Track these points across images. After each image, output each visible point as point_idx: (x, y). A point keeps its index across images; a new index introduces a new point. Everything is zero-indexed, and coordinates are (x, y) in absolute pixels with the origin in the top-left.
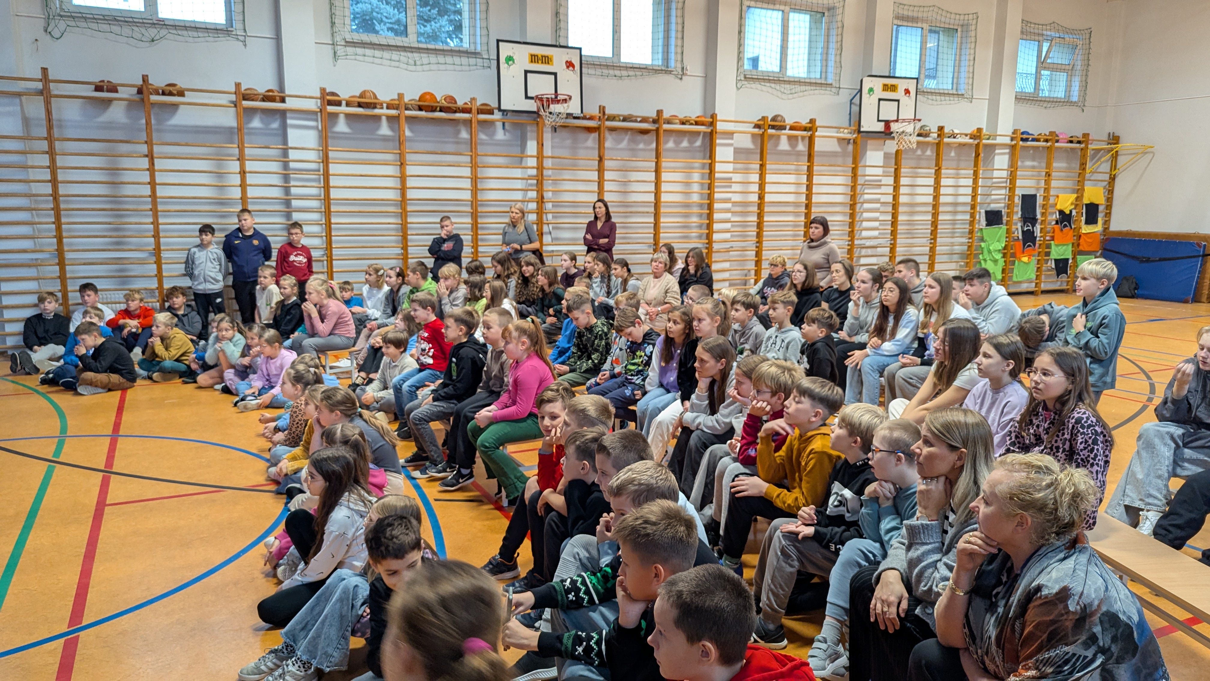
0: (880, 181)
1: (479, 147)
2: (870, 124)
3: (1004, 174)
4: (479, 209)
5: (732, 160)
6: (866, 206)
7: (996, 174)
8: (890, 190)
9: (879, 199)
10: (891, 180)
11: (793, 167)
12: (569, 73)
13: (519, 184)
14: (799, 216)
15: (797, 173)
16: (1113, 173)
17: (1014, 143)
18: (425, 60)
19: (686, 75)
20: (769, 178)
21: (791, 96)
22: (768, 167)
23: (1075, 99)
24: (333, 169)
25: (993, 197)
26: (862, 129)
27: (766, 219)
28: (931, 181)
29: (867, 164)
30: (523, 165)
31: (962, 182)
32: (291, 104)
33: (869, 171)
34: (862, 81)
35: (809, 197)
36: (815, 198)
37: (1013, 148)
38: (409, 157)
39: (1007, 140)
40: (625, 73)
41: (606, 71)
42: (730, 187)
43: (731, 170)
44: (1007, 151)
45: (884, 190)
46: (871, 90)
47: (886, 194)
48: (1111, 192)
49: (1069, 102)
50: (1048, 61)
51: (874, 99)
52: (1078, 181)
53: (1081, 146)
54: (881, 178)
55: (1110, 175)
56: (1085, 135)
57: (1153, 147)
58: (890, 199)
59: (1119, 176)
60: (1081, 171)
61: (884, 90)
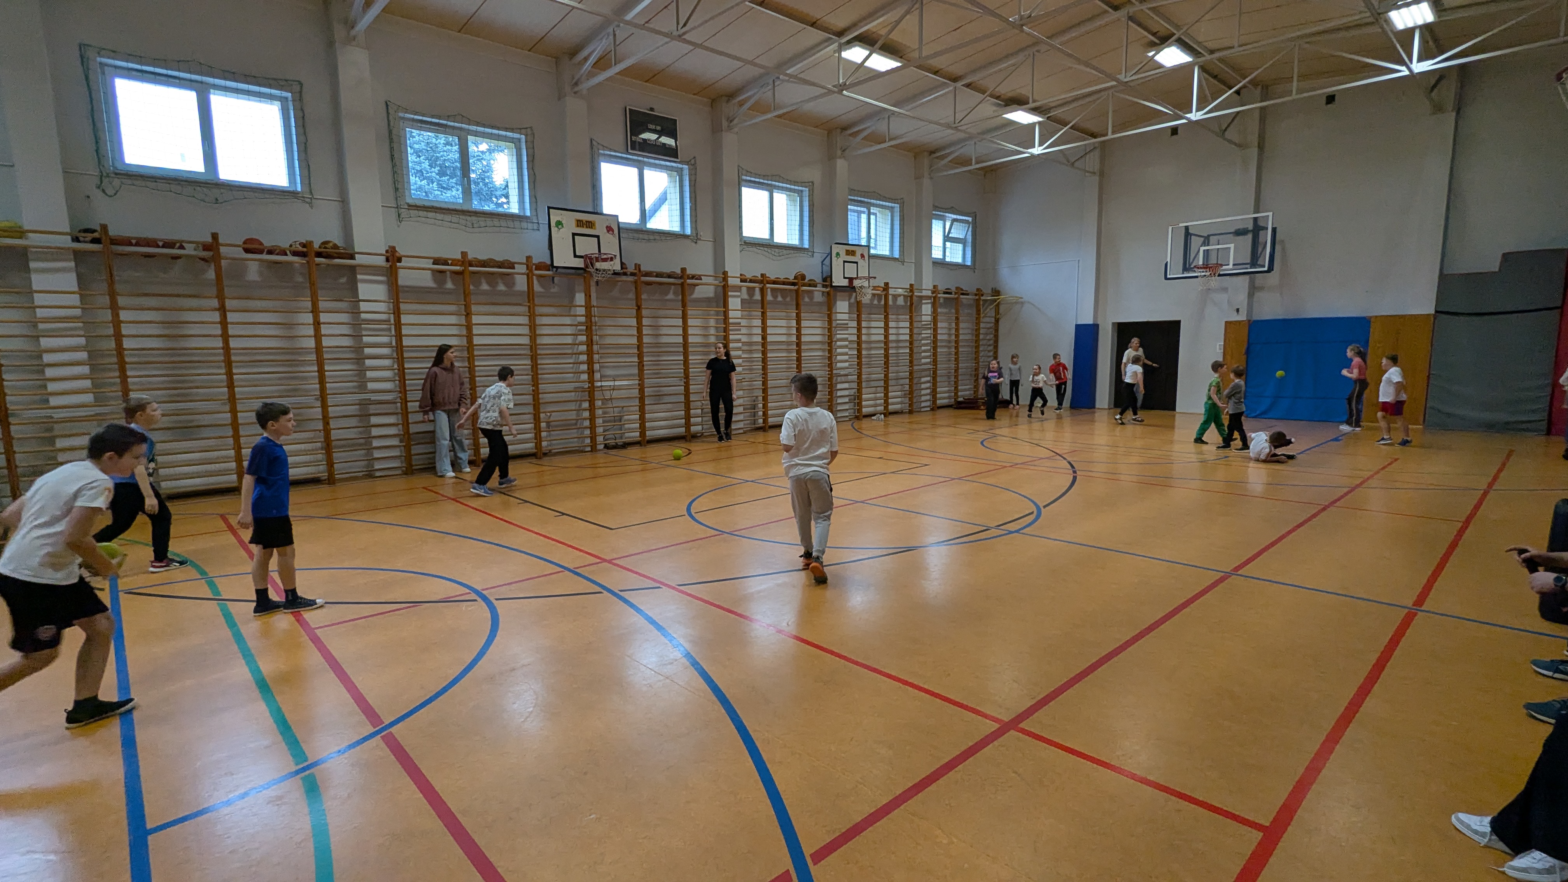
0: (847, 324)
1: (536, 299)
2: (839, 280)
3: (929, 318)
4: (539, 352)
5: (740, 308)
6: (839, 343)
8: (855, 331)
9: (847, 339)
10: (855, 324)
11: (784, 314)
12: (609, 236)
13: (568, 330)
14: (791, 352)
15: (788, 319)
16: (997, 317)
17: (934, 295)
18: (482, 224)
19: (700, 239)
20: (769, 323)
21: (779, 258)
22: (768, 314)
23: (969, 263)
24: (404, 319)
26: (833, 284)
27: (768, 355)
28: (882, 324)
29: (838, 311)
30: (572, 313)
31: (902, 324)
32: (359, 260)
33: (839, 316)
34: (831, 246)
35: (799, 336)
36: (804, 339)
37: (935, 298)
38: (474, 308)
39: (929, 293)
40: (652, 237)
41: (636, 235)
42: (740, 330)
43: (740, 316)
44: (931, 301)
45: (851, 331)
46: (838, 254)
47: (851, 334)
48: (997, 330)
49: (965, 265)
50: (950, 235)
51: (841, 261)
52: (976, 323)
53: (976, 297)
54: (849, 322)
55: (995, 318)
56: (978, 290)
57: (1021, 298)
58: (856, 338)
59: (1001, 319)
60: (977, 316)
61: (847, 254)
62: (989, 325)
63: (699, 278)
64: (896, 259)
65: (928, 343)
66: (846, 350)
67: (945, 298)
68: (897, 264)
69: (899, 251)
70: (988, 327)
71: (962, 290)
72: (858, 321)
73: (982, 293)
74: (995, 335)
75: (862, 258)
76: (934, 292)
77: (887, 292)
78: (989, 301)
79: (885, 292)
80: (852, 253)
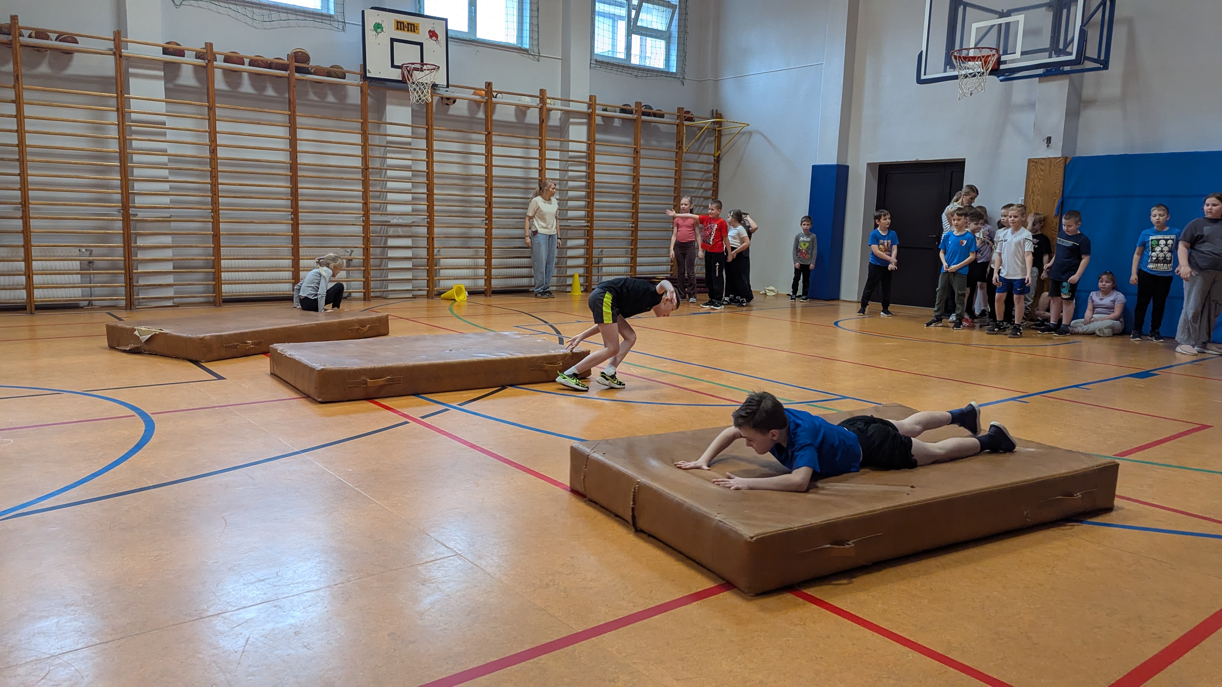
0: (410, 144)
2: (380, 69)
3: (583, 147)
7: (572, 146)
8: (423, 155)
9: (410, 167)
10: (423, 144)
15: (281, 124)
16: (717, 155)
17: (589, 111)
20: (219, 126)
21: (266, 25)
22: (220, 111)
23: (674, 70)
25: (570, 173)
26: (368, 75)
28: (483, 149)
29: (388, 121)
31: (524, 153)
33: (390, 129)
34: (363, 12)
35: (293, 155)
36: (304, 158)
37: (590, 116)
39: (584, 108)
42: (164, 134)
43: (164, 112)
44: (585, 121)
45: (416, 155)
46: (378, 27)
47: (414, 160)
48: (716, 175)
49: (667, 73)
50: (639, 24)
51: (384, 39)
52: (676, 161)
53: (677, 121)
54: (410, 140)
55: (714, 156)
56: (680, 109)
57: (748, 125)
58: (423, 167)
59: (724, 158)
60: (677, 150)
61: (397, 29)
62: (705, 167)
64: (526, 50)
65: (580, 187)
66: (409, 185)
67: (623, 119)
68: (525, 58)
69: (531, 38)
70: (705, 169)
71: (651, 108)
72: (429, 139)
73: (689, 115)
74: (714, 183)
75: (431, 37)
76: (590, 106)
77: (491, 99)
78: (701, 128)
79: (486, 98)
80: (412, 28)
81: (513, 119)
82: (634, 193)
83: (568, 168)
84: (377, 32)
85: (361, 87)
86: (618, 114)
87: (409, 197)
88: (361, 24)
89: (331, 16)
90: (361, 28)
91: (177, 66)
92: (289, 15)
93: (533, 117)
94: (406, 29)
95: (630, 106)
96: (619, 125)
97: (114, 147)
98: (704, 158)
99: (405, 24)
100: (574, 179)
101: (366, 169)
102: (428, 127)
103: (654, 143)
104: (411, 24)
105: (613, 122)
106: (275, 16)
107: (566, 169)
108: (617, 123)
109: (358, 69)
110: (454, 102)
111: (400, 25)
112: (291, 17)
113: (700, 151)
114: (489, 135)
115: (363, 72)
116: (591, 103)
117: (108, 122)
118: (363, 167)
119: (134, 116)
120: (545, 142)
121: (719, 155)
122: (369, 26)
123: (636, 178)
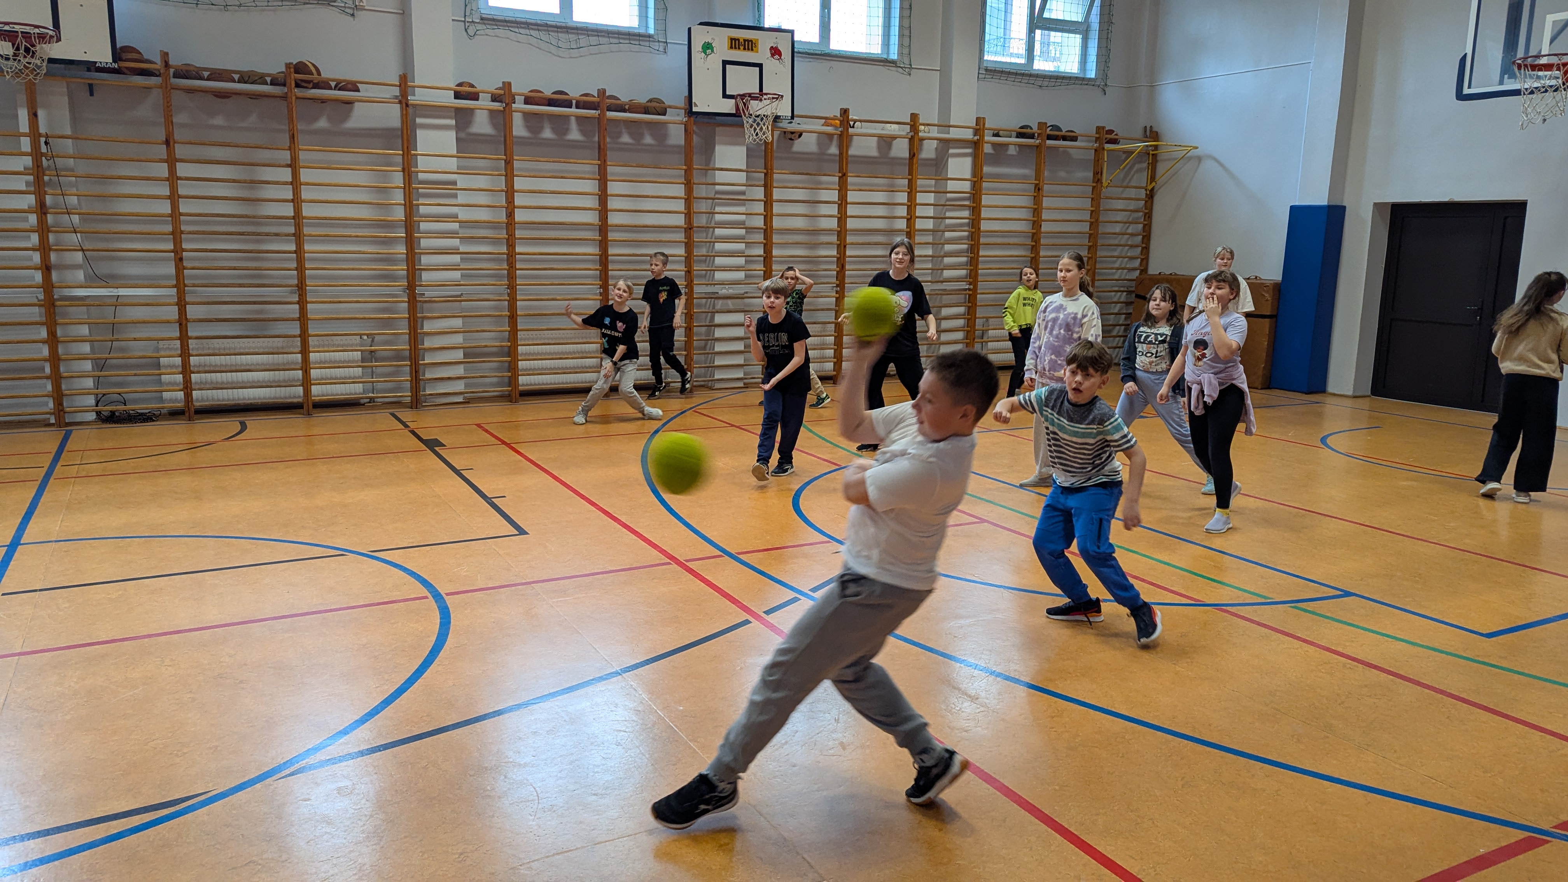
0: (743, 193)
2: (709, 101)
3: (966, 186)
5: (454, 152)
7: (951, 186)
8: (760, 208)
9: (743, 223)
10: (759, 193)
15: (589, 177)
16: (1150, 188)
17: (976, 138)
19: (363, 9)
20: (516, 183)
22: (519, 165)
23: (1092, 74)
25: (948, 221)
26: (694, 109)
27: (518, 250)
28: (836, 195)
29: (717, 166)
33: (720, 176)
34: (689, 29)
35: (603, 214)
36: (616, 218)
37: (976, 145)
39: (968, 134)
42: (455, 196)
43: (455, 169)
44: (969, 151)
45: (751, 207)
46: (707, 47)
48: (1148, 216)
49: (1083, 79)
50: (1046, 15)
51: (715, 61)
52: (1092, 199)
53: (1096, 145)
54: (744, 188)
55: (1146, 190)
56: (1099, 129)
57: (1197, 148)
58: (759, 222)
59: (1159, 193)
60: (1095, 184)
61: (731, 48)
62: (1133, 205)
63: (353, 86)
64: (893, 62)
65: (961, 238)
66: (742, 246)
67: (1020, 146)
68: (892, 72)
69: (901, 45)
70: (1132, 208)
71: (1059, 129)
72: (768, 187)
73: (1112, 136)
74: (1145, 225)
75: (773, 55)
76: (976, 132)
77: (848, 129)
78: (1129, 153)
79: (840, 129)
80: (749, 45)
81: (874, 153)
82: (1034, 244)
83: (945, 213)
84: (706, 54)
85: (685, 125)
86: (1014, 140)
87: (741, 261)
88: (686, 43)
89: (650, 36)
90: (686, 48)
91: (470, 111)
92: (600, 38)
93: (901, 149)
94: (742, 48)
95: (1031, 128)
96: (1014, 153)
97: (399, 214)
98: (1132, 193)
99: (741, 40)
100: (952, 228)
101: (690, 229)
102: (767, 172)
103: (1062, 174)
104: (748, 41)
105: (1007, 150)
106: (583, 40)
107: (942, 216)
108: (1012, 151)
109: (681, 102)
110: (800, 136)
111: (735, 43)
112: (603, 40)
113: (1125, 184)
114: (843, 177)
115: (687, 106)
116: (978, 127)
117: (393, 185)
118: (686, 226)
119: (421, 176)
120: (916, 182)
121: (1153, 189)
122: (697, 47)
123: (1036, 224)
